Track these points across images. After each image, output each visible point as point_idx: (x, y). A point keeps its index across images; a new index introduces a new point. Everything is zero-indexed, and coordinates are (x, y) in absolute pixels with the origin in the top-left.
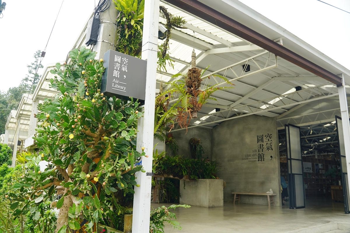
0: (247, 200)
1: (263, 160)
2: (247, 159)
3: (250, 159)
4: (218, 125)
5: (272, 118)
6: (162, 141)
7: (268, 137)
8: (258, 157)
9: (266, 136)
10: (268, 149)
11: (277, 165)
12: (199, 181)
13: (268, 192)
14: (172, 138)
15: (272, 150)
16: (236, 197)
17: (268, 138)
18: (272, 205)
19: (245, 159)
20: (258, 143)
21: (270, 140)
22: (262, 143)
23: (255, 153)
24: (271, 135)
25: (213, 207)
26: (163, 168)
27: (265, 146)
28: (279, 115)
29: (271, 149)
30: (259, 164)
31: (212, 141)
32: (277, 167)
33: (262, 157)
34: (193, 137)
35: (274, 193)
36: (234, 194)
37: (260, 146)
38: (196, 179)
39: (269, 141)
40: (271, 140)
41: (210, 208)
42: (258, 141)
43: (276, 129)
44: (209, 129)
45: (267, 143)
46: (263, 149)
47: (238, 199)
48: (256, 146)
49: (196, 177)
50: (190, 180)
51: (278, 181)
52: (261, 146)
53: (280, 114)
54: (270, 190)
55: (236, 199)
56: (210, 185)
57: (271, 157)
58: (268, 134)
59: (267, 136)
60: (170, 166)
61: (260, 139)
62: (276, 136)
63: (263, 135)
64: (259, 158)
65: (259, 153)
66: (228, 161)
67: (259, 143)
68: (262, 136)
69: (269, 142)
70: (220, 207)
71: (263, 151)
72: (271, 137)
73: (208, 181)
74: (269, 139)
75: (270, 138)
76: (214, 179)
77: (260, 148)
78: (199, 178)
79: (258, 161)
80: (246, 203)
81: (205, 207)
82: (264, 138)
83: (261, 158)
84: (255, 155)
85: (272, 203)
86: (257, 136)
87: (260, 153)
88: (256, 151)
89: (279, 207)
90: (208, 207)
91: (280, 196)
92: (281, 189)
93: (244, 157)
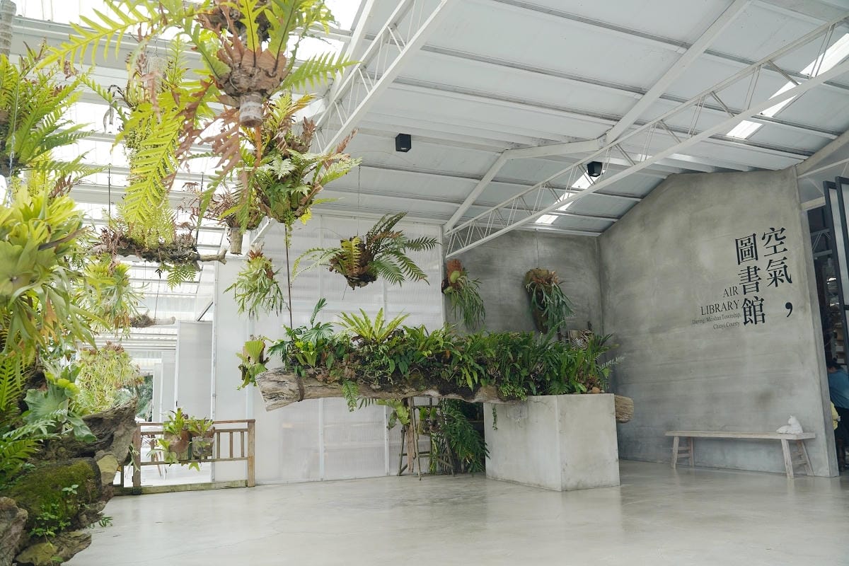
0: (717, 456)
1: (759, 318)
2: (708, 320)
3: (719, 318)
4: (614, 222)
5: (782, 173)
6: (396, 280)
7: (773, 238)
8: (745, 312)
9: (767, 237)
10: (775, 279)
11: (812, 334)
12: (532, 403)
13: (782, 430)
14: (458, 275)
15: (790, 281)
16: (680, 445)
17: (773, 242)
18: (803, 473)
19: (703, 321)
20: (739, 264)
21: (779, 248)
22: (752, 263)
23: (731, 299)
24: (783, 230)
25: (581, 486)
26: (392, 369)
27: (764, 274)
28: (805, 157)
29: (784, 278)
30: (750, 333)
31: (601, 273)
32: (812, 340)
33: (758, 308)
34: (534, 268)
35: (804, 431)
36: (671, 439)
37: (749, 272)
38: (519, 398)
39: (776, 252)
40: (785, 250)
41: (565, 490)
42: (740, 257)
43: (801, 209)
44: (589, 238)
45: (771, 261)
46: (757, 283)
47: (687, 451)
48: (733, 273)
49: (520, 391)
50: (502, 400)
51: (817, 388)
52: (752, 273)
53: (810, 153)
54: (789, 422)
55: (680, 452)
56: (563, 414)
57: (789, 306)
58: (773, 229)
59: (770, 237)
60: (421, 360)
61: (746, 249)
62: (800, 234)
63: (754, 235)
64: (747, 313)
65: (746, 296)
66: (653, 331)
67: (744, 265)
68: (752, 238)
69: (776, 257)
70: (605, 486)
71: (758, 290)
72: (784, 237)
73: (555, 402)
74: (775, 247)
75: (779, 242)
76: (582, 392)
77: (750, 279)
78: (530, 393)
79: (745, 323)
80: (715, 465)
81: (551, 490)
82: (760, 244)
83: (753, 312)
84: (734, 306)
85: (802, 467)
86: (737, 240)
87: (750, 296)
88: (735, 291)
89: (828, 482)
90: (559, 489)
91: (827, 441)
92: (831, 417)
93: (699, 317)
